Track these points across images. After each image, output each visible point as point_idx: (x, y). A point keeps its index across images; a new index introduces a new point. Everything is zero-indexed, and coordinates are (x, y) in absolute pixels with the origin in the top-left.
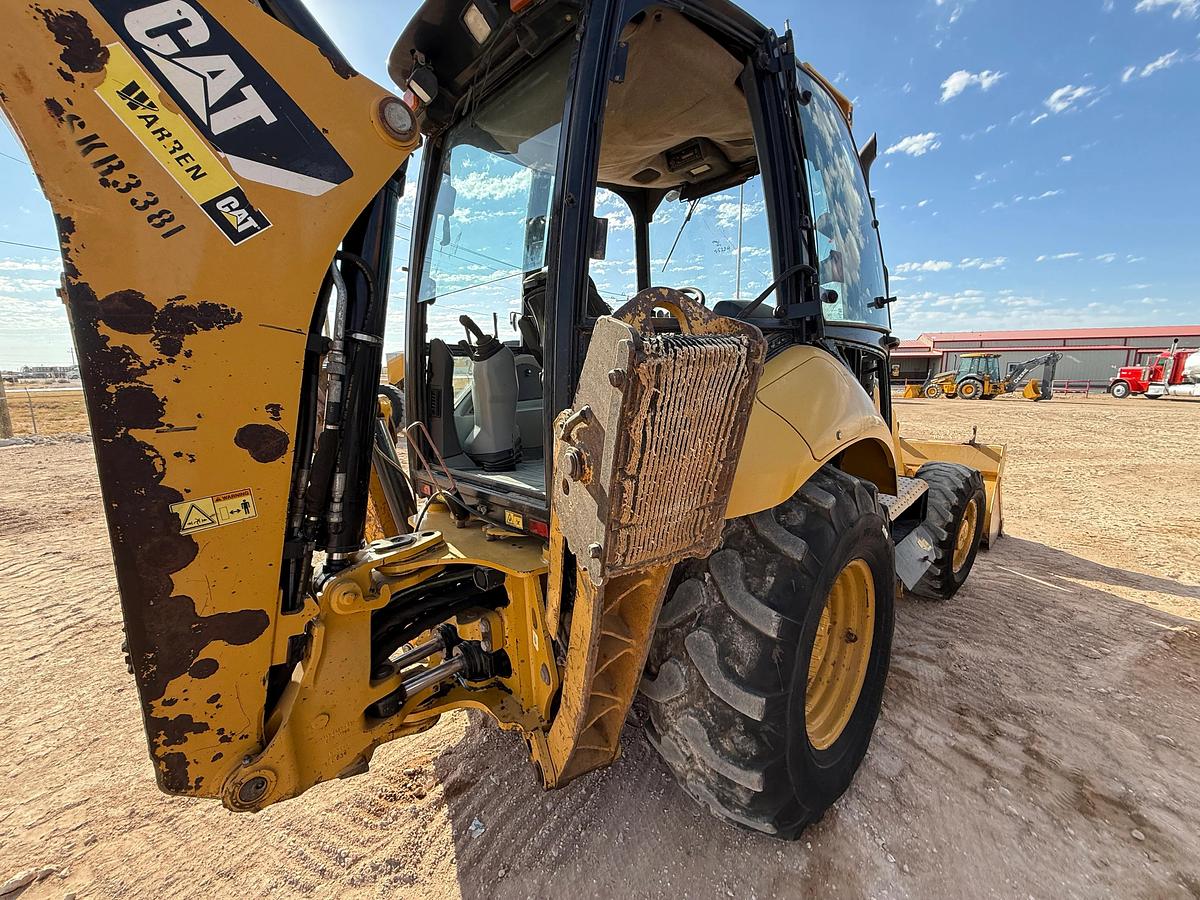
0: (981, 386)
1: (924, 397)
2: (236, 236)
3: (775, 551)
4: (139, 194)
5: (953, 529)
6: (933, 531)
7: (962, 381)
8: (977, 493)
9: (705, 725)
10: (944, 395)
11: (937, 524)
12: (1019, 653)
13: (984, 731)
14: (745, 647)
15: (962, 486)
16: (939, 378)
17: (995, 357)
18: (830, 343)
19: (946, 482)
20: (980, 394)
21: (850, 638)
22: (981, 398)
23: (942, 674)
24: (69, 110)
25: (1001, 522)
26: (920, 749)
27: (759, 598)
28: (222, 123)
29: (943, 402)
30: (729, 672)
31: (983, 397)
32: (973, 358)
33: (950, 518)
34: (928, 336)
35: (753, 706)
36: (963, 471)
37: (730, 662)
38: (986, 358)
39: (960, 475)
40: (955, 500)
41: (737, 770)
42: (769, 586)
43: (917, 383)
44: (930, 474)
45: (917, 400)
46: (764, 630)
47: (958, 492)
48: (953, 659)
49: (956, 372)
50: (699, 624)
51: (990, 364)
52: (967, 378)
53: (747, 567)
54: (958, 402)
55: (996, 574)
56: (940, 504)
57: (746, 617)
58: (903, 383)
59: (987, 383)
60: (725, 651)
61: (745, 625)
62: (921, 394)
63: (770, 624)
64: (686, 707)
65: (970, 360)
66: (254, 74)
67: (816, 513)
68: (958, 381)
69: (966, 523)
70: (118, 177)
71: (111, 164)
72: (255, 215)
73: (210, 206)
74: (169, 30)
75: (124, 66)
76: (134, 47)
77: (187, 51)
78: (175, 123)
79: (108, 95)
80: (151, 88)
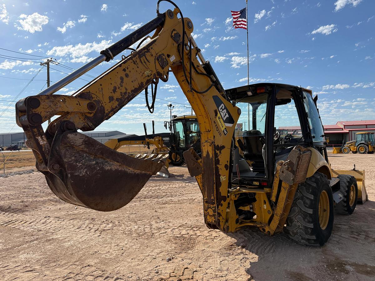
0: (367, 147)
1: (342, 153)
2: (225, 135)
3: (311, 185)
4: (219, 131)
5: (348, 192)
6: (342, 193)
7: (359, 145)
8: (354, 182)
9: (302, 217)
10: (351, 152)
11: (344, 191)
12: (367, 223)
13: (357, 234)
14: (308, 202)
15: (349, 180)
16: (348, 144)
17: (372, 133)
18: (314, 146)
19: (345, 179)
20: (367, 151)
21: (325, 210)
22: (368, 153)
23: (348, 227)
24: (215, 122)
25: (367, 196)
26: (343, 237)
27: (309, 193)
28: (225, 119)
29: (351, 155)
30: (306, 206)
31: (369, 153)
32: (362, 134)
33: (347, 189)
34: (341, 123)
35: (311, 211)
36: (349, 176)
37: (305, 205)
38: (368, 134)
39: (348, 177)
40: (347, 184)
41: (308, 224)
42: (310, 191)
43: (338, 146)
44: (341, 177)
45: (339, 155)
46: (311, 198)
47: (348, 182)
48: (351, 224)
49: (355, 141)
50: (298, 199)
51: (370, 137)
52: (360, 144)
53: (306, 189)
54: (358, 155)
55: (364, 209)
56: (344, 185)
57: (308, 197)
58: (332, 146)
59: (370, 146)
60: (304, 203)
61: (308, 198)
62: (340, 152)
63: (312, 197)
64: (298, 215)
65: (361, 136)
66: (228, 112)
67: (317, 179)
68: (357, 145)
69: (352, 192)
70: (218, 129)
71: (217, 128)
72: (227, 131)
73: (223, 131)
74: (222, 108)
75: (219, 115)
76: (219, 111)
77: (223, 110)
78: (221, 120)
79: (217, 119)
80: (220, 117)
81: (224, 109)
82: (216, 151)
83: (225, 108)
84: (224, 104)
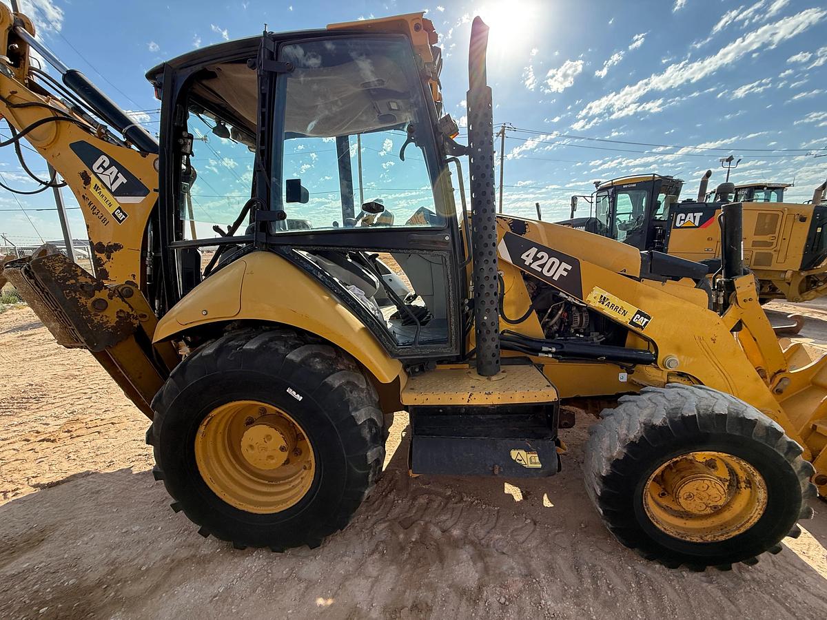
2: (120, 222)
4: (100, 215)
11: (604, 454)
15: (662, 423)
24: (86, 196)
28: (114, 188)
33: (617, 453)
36: (692, 406)
40: (635, 435)
44: (646, 396)
47: (650, 428)
56: (617, 432)
66: (122, 170)
69: (713, 483)
70: (96, 211)
71: (94, 208)
72: (124, 214)
73: (114, 214)
74: (101, 165)
75: (94, 180)
76: (95, 174)
77: (105, 169)
78: (105, 192)
79: (92, 190)
80: (99, 184)
81: (109, 167)
82: (96, 253)
83: (113, 163)
84: (106, 155)
